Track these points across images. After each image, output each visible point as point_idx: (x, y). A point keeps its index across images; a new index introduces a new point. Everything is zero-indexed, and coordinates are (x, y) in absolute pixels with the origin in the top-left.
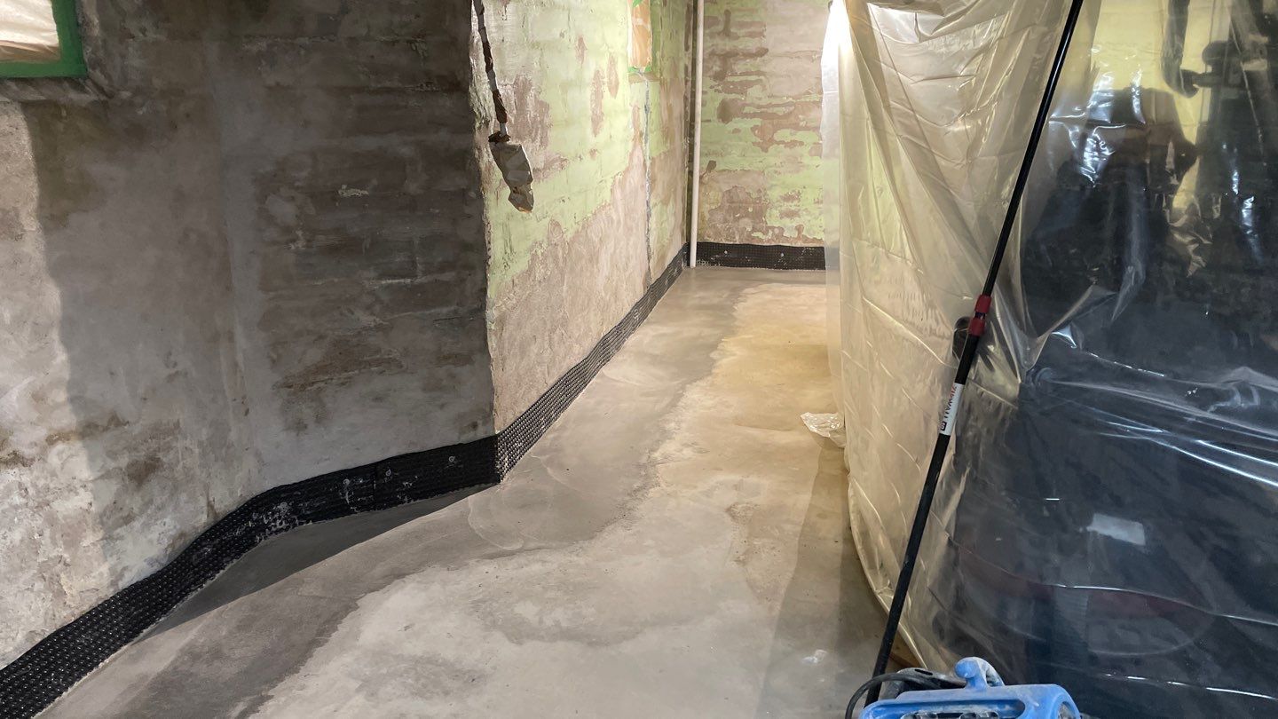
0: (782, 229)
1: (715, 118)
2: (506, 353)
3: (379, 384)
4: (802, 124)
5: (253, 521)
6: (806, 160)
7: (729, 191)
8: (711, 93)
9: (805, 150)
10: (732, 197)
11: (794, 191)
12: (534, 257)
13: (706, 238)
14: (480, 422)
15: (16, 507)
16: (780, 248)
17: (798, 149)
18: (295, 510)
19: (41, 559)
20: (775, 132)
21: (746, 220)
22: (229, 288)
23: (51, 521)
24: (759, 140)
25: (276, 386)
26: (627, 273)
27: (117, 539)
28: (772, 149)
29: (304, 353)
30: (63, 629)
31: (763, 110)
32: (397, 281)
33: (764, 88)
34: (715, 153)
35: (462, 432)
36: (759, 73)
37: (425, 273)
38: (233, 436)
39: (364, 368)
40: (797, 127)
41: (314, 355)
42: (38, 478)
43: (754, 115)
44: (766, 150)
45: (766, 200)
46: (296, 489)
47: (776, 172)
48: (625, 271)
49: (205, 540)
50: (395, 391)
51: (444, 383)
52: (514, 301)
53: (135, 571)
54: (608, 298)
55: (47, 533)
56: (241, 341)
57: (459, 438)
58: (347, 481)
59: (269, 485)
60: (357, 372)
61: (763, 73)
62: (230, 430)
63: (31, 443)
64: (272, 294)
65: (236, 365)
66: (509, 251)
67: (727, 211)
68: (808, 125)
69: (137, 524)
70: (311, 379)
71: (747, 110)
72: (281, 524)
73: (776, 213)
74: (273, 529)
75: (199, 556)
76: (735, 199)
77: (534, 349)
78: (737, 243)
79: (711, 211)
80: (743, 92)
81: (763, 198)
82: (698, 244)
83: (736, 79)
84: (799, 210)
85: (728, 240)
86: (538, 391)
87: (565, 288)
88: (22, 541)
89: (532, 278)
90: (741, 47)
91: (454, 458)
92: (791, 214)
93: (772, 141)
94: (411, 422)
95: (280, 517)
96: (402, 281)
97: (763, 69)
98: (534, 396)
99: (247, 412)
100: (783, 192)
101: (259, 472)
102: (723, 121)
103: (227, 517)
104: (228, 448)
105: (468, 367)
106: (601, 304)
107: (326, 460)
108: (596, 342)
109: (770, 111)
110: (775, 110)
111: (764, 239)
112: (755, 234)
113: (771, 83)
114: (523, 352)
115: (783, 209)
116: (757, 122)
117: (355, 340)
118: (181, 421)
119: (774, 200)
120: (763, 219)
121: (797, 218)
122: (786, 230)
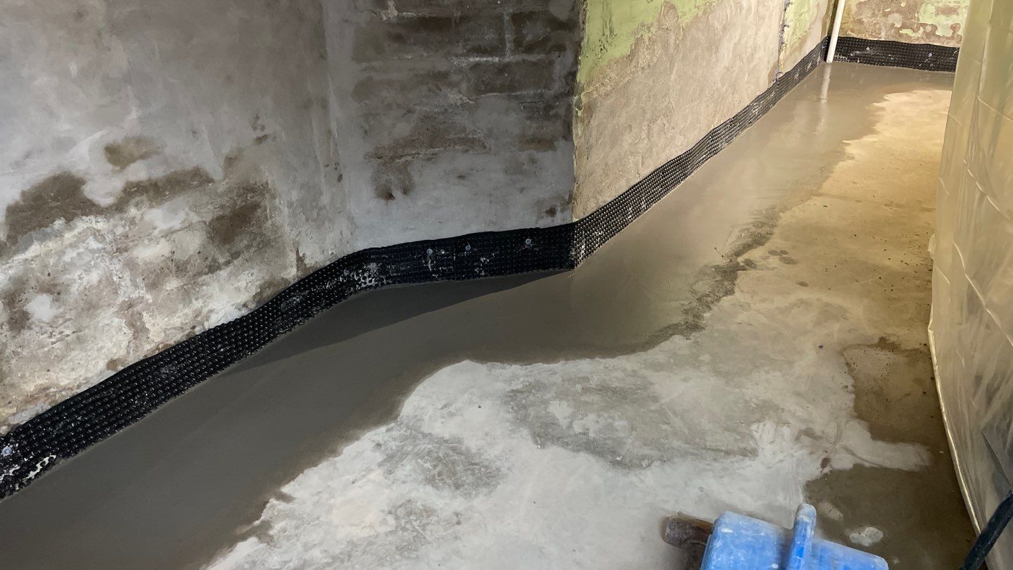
0: (935, 27)
2: (592, 141)
3: (463, 161)
5: (344, 277)
12: (638, 42)
13: (849, 32)
14: (559, 209)
15: (93, 251)
16: (929, 47)
18: (382, 271)
19: (120, 299)
21: (897, 15)
22: (323, 56)
23: (131, 265)
25: (368, 156)
26: (752, 65)
27: (203, 285)
29: (394, 126)
30: (146, 360)
32: (485, 59)
35: (540, 217)
37: (514, 52)
38: (325, 199)
39: (449, 145)
41: (403, 129)
42: (115, 226)
46: (385, 253)
48: (749, 62)
49: (294, 291)
50: (478, 171)
51: (525, 167)
52: (609, 88)
53: (221, 314)
54: (724, 89)
55: (127, 275)
56: (335, 110)
57: (537, 222)
58: (430, 251)
59: (361, 245)
60: (442, 149)
62: (321, 194)
63: (107, 194)
64: (364, 65)
65: (329, 132)
66: (608, 33)
69: (223, 273)
70: (400, 152)
72: (370, 281)
73: (931, 8)
74: (363, 286)
75: (287, 304)
77: (628, 139)
78: (883, 39)
79: (858, 5)
82: (840, 39)
84: (959, 7)
85: (872, 36)
86: (628, 180)
87: (673, 77)
88: (100, 282)
89: (634, 63)
91: (530, 240)
92: (948, 12)
94: (491, 202)
95: (369, 276)
96: (490, 59)
98: (622, 187)
99: (340, 178)
101: (352, 234)
103: (316, 272)
104: (320, 209)
105: (550, 152)
106: (716, 95)
107: (411, 229)
108: (704, 134)
111: (914, 37)
112: (903, 31)
114: (614, 141)
117: (441, 117)
118: (269, 182)
120: (916, 15)
121: (955, 16)
122: (939, 29)
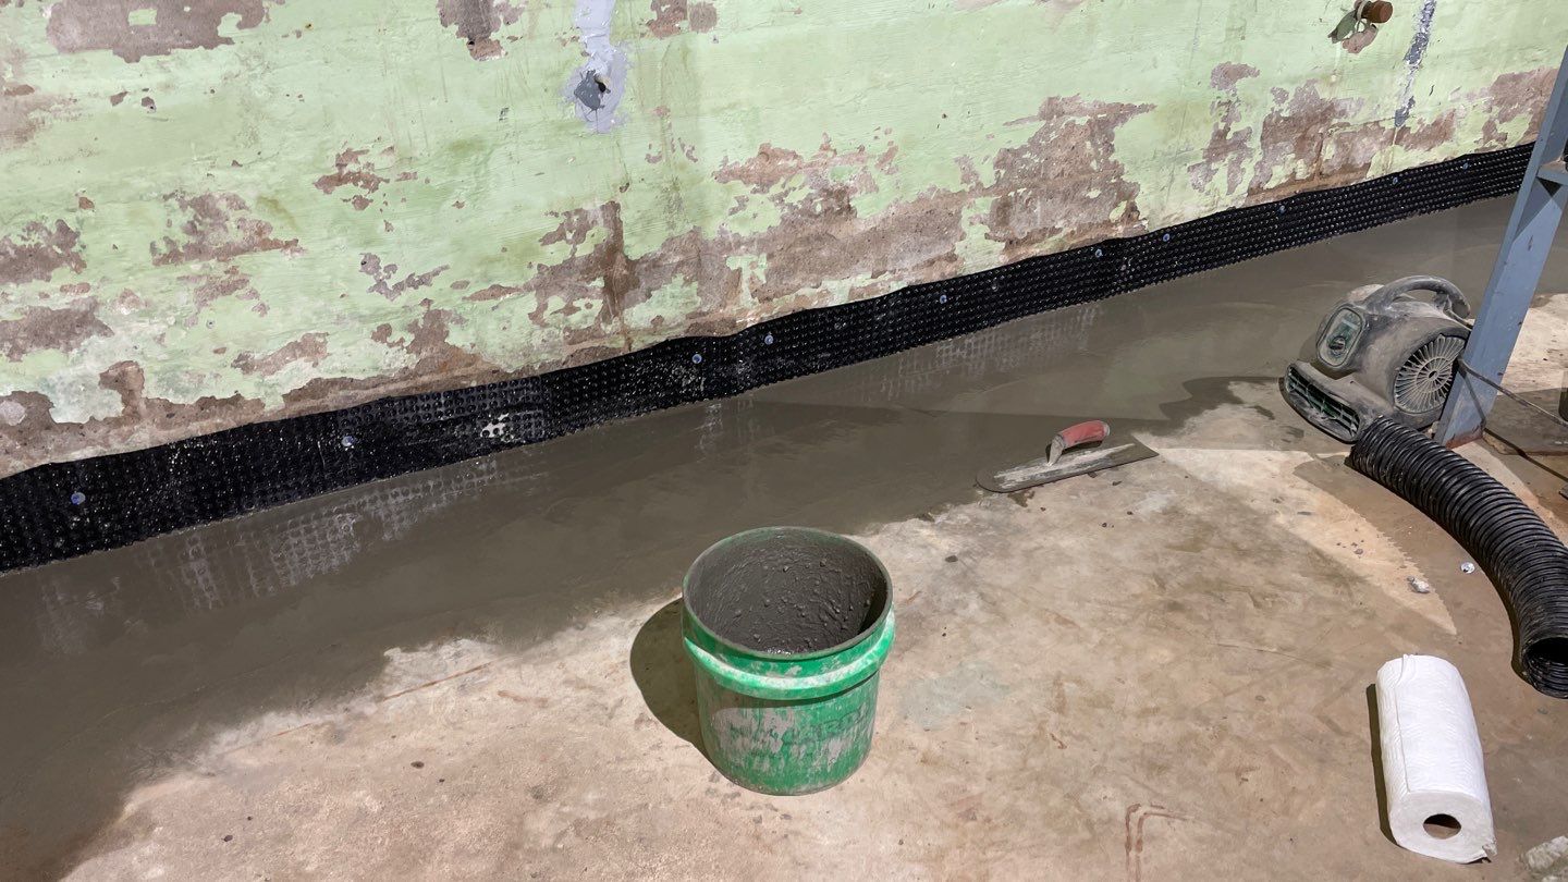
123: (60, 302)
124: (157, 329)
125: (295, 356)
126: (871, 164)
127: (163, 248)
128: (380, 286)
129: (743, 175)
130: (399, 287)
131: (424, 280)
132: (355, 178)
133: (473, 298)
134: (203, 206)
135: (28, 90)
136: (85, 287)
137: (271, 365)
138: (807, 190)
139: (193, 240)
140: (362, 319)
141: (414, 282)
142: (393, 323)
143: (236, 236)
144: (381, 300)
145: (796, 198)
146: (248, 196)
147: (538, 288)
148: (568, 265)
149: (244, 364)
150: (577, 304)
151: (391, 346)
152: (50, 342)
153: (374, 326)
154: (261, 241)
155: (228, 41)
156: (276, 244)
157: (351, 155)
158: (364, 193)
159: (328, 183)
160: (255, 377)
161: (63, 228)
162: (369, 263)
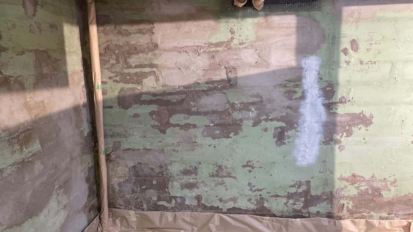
0: (183, 198)
1: (116, 104)
4: (194, 109)
6: (199, 140)
7: (134, 167)
8: (110, 82)
9: (198, 132)
10: (137, 172)
11: (191, 166)
13: (117, 206)
17: (192, 131)
20: (170, 116)
21: (152, 191)
24: (157, 123)
28: (169, 131)
31: (158, 97)
33: (157, 80)
34: (119, 135)
36: (152, 66)
40: (189, 112)
43: (150, 102)
44: (164, 132)
45: (167, 175)
47: (174, 150)
61: (155, 66)
67: (135, 184)
68: (199, 111)
71: (144, 98)
73: (177, 184)
76: (140, 173)
79: (120, 184)
80: (139, 82)
81: (165, 173)
83: (132, 71)
84: (197, 182)
85: (137, 208)
90: (133, 43)
92: (190, 186)
93: (168, 125)
97: (155, 62)
100: (182, 168)
102: (123, 108)
109: (165, 98)
110: (169, 97)
111: (169, 207)
112: (160, 203)
113: (163, 74)
115: (183, 181)
116: (154, 108)
119: (175, 175)
120: (166, 190)
121: (196, 190)
122: (187, 200)
123: (192, 181)
124: (207, 189)
125: (231, 201)
126: (388, 183)
127: (211, 174)
128: (251, 190)
129: (347, 180)
130: (255, 191)
131: (261, 190)
132: (250, 166)
133: (271, 196)
134: (220, 167)
135: (196, 142)
136: (196, 179)
137: (226, 202)
138: (366, 187)
139: (217, 173)
140: (246, 196)
141: (258, 190)
142: (252, 198)
143: (225, 174)
144: (250, 193)
145: (363, 188)
146: (229, 166)
147: (287, 197)
148: (295, 193)
149: (221, 200)
150: (296, 203)
151: (251, 203)
152: (188, 188)
153: (248, 198)
154: (229, 175)
155: (231, 137)
156: (232, 177)
157: (250, 161)
158: (251, 169)
159: (244, 166)
160: (222, 204)
161: (196, 167)
162: (250, 184)
